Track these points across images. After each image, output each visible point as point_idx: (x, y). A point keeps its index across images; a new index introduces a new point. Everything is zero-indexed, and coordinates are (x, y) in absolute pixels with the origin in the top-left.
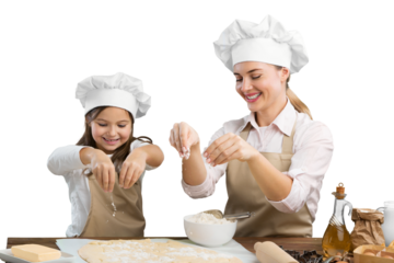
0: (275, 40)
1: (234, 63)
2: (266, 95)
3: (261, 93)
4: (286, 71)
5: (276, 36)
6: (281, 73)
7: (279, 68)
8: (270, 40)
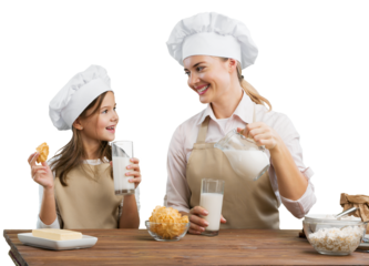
0: (218, 33)
1: (184, 57)
2: (214, 86)
3: (209, 85)
4: (233, 62)
5: (218, 30)
6: (227, 64)
7: (226, 59)
8: (212, 34)
